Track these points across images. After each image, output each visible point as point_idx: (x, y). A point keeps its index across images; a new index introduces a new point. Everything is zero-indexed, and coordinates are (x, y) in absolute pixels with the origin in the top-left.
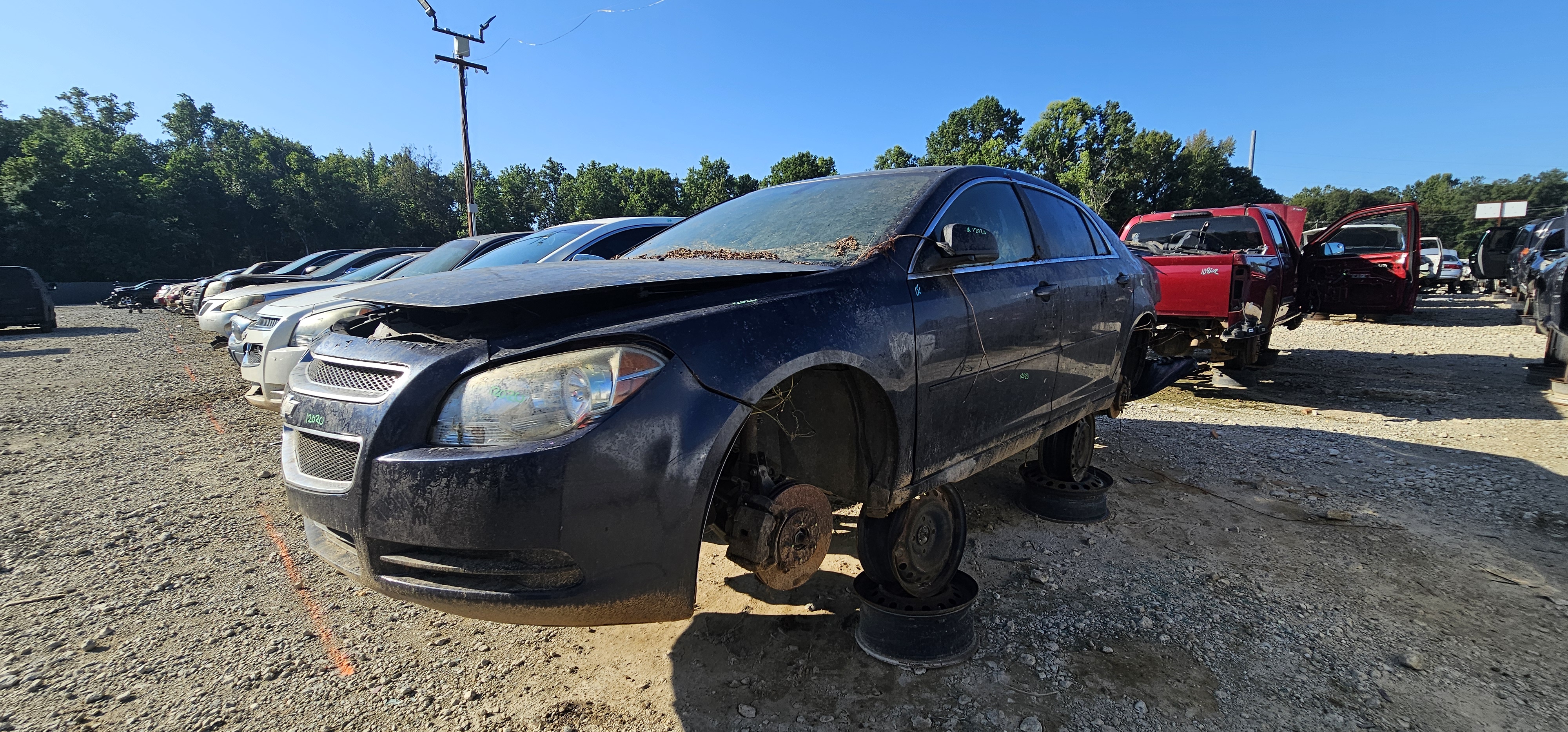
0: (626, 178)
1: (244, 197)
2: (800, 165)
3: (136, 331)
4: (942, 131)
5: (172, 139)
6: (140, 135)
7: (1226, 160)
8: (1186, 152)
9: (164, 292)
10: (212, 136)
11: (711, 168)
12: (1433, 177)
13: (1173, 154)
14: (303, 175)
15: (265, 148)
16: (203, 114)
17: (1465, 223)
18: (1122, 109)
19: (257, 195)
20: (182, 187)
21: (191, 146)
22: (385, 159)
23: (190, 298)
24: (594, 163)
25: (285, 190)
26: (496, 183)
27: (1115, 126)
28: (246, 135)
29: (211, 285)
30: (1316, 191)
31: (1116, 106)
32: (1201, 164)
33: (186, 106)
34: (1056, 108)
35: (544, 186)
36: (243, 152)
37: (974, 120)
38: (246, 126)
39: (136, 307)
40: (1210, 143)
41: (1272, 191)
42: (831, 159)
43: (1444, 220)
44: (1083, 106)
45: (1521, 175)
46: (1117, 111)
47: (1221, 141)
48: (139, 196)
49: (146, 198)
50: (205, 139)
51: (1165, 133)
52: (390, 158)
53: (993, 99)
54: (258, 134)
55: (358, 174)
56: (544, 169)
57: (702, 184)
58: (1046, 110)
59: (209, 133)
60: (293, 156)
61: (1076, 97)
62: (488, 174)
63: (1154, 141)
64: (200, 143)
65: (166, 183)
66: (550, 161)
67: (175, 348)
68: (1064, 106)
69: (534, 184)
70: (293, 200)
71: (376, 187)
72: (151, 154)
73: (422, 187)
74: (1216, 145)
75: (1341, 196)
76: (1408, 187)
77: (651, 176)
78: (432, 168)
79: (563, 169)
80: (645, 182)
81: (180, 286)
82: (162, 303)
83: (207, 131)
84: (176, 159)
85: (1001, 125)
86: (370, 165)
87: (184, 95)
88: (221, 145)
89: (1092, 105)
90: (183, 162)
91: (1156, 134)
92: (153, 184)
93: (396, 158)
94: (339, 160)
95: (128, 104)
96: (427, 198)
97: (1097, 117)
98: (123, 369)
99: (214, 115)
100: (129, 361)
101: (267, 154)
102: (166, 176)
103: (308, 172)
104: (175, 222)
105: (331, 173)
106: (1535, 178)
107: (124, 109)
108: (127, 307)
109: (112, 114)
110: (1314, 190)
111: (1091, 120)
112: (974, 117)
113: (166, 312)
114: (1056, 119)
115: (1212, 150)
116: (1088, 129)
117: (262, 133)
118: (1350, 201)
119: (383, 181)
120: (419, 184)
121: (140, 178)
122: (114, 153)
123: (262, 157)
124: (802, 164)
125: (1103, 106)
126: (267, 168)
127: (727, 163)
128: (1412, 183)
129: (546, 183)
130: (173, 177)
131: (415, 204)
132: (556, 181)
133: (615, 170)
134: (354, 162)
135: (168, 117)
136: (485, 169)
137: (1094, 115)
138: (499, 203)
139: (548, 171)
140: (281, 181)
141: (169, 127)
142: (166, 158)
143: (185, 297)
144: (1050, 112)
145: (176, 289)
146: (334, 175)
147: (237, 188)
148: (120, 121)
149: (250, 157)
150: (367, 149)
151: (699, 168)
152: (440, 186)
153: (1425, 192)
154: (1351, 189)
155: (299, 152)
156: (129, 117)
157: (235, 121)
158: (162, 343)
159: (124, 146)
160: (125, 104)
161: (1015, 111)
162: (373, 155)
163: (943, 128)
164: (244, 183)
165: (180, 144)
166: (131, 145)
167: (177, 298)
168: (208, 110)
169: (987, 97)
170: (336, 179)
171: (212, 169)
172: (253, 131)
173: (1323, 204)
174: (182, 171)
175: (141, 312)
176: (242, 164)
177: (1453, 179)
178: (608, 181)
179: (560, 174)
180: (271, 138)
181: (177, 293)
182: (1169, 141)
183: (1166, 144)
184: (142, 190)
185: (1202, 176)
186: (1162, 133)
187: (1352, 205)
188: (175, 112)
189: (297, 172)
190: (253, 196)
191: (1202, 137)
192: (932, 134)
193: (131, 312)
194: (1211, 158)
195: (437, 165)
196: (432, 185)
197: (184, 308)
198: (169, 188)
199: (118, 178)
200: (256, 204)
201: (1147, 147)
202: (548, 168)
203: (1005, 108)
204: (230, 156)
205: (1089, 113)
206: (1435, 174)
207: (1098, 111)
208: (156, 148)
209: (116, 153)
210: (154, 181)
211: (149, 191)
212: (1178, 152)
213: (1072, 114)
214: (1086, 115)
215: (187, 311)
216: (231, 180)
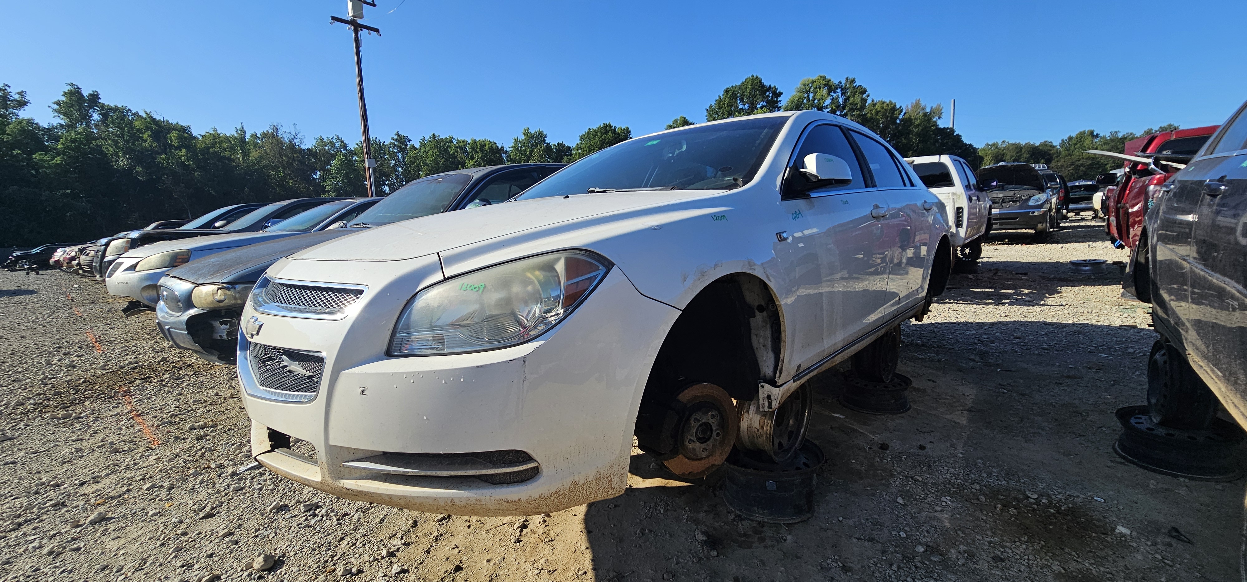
0: (461, 148)
1: (130, 170)
2: (605, 133)
3: (32, 292)
4: (719, 103)
5: (63, 122)
6: (33, 119)
7: (936, 122)
8: (907, 116)
9: (59, 255)
10: (99, 118)
11: (532, 137)
12: (1081, 133)
13: (897, 118)
14: (183, 150)
15: (148, 128)
16: (89, 100)
17: (1108, 166)
18: (857, 84)
19: (142, 168)
20: (74, 164)
21: (80, 128)
22: (255, 136)
23: (88, 258)
24: (434, 136)
25: (168, 164)
26: (352, 153)
27: (854, 96)
28: (130, 118)
29: (113, 243)
30: (995, 145)
31: (853, 81)
32: (918, 125)
33: (74, 94)
34: (807, 83)
35: (393, 155)
36: (128, 132)
37: (743, 95)
38: (129, 110)
39: (32, 270)
40: (923, 109)
41: (971, 145)
42: (628, 128)
43: (1092, 164)
44: (828, 82)
45: (1146, 129)
46: (855, 85)
47: (932, 107)
48: (33, 172)
49: (40, 173)
50: (93, 122)
51: (890, 102)
52: (259, 136)
53: (757, 78)
54: (141, 117)
55: (232, 149)
56: (392, 141)
57: (525, 151)
58: (799, 85)
59: (96, 116)
60: (174, 134)
61: (822, 75)
62: (345, 146)
63: (882, 108)
64: (88, 125)
65: (58, 160)
66: (398, 134)
67: (75, 310)
68: (813, 82)
69: (385, 154)
70: (176, 172)
71: (248, 160)
72: (43, 135)
73: (289, 158)
74: (928, 110)
75: (1017, 148)
76: (1063, 140)
77: (483, 146)
78: (297, 142)
79: (409, 141)
80: (478, 150)
81: (76, 248)
82: (58, 265)
83: (94, 115)
84: (66, 139)
85: (764, 98)
86: (242, 141)
87: (72, 85)
88: (108, 126)
89: (835, 81)
90: (74, 141)
91: (884, 103)
92: (46, 160)
93: (265, 135)
94: (215, 138)
95: (21, 93)
96: (293, 166)
97: (839, 90)
98: (14, 338)
99: (100, 101)
100: (23, 327)
101: (150, 133)
102: (58, 154)
103: (188, 148)
104: (68, 194)
105: (208, 148)
106: (1156, 131)
107: (17, 97)
108: (24, 270)
109: (6, 101)
110: (994, 145)
111: (835, 92)
112: (743, 92)
113: (62, 273)
114: (808, 92)
115: (925, 114)
116: (832, 100)
117: (144, 116)
118: (1023, 152)
119: (254, 154)
120: (286, 156)
121: (34, 156)
122: (8, 134)
123: (145, 136)
124: (606, 132)
125: (843, 82)
126: (151, 146)
127: (545, 133)
128: (1066, 138)
129: (394, 152)
130: (64, 154)
131: (284, 172)
132: (403, 151)
133: (451, 142)
134: (227, 139)
135: (58, 103)
136: (342, 142)
137: (837, 89)
138: (355, 170)
139: (396, 143)
140: (163, 156)
141: (59, 112)
142: (57, 139)
143: (83, 257)
144: (803, 87)
145: (72, 251)
146: (211, 150)
147: (123, 162)
148: (13, 108)
149: (135, 136)
150: (239, 127)
151: (522, 137)
152: (303, 157)
153: (1076, 144)
154: (1023, 143)
155: (179, 131)
156: (22, 104)
157: (120, 106)
158: (59, 305)
159: (18, 129)
160: (18, 93)
161: (775, 87)
162: (245, 132)
163: (719, 101)
164: (130, 158)
165: (70, 126)
166: (23, 128)
167: (73, 258)
168: (94, 97)
169: (753, 76)
170: (213, 154)
171: (100, 147)
172: (136, 114)
173: (1003, 155)
174: (73, 150)
175: (38, 273)
176: (128, 142)
177: (1095, 134)
178: (446, 151)
179: (407, 145)
180: (154, 120)
181: (73, 254)
182: (894, 109)
183: (892, 111)
184: (37, 166)
185: (918, 135)
186: (888, 102)
187: (1025, 155)
188: (64, 99)
189: (179, 148)
190: (139, 169)
191: (917, 105)
192: (711, 106)
193: (28, 274)
194: (925, 121)
195: (301, 140)
196: (297, 157)
197: (81, 268)
198: (61, 164)
199: (12, 156)
200: (142, 176)
201: (877, 113)
202: (396, 140)
203: (767, 84)
204: (116, 135)
205: (833, 87)
206: (1082, 130)
207: (839, 86)
208: (48, 131)
209: (10, 135)
210: (47, 158)
211: (43, 167)
212: (901, 117)
213: (820, 89)
214: (831, 88)
215: (84, 271)
216: (119, 156)
